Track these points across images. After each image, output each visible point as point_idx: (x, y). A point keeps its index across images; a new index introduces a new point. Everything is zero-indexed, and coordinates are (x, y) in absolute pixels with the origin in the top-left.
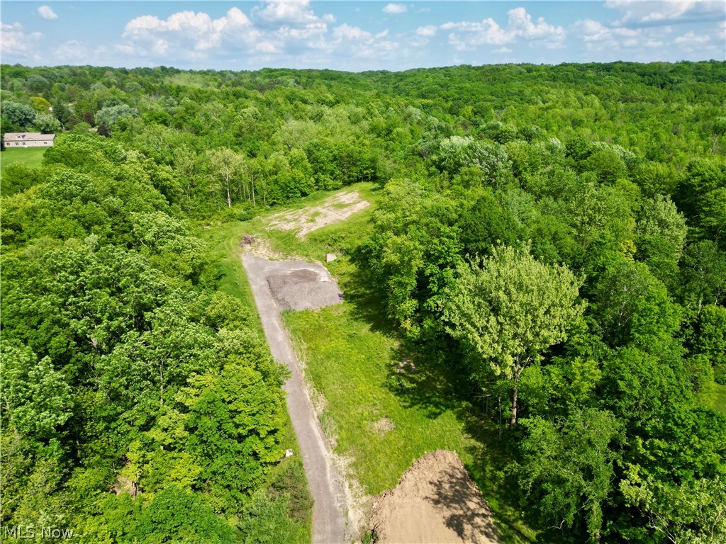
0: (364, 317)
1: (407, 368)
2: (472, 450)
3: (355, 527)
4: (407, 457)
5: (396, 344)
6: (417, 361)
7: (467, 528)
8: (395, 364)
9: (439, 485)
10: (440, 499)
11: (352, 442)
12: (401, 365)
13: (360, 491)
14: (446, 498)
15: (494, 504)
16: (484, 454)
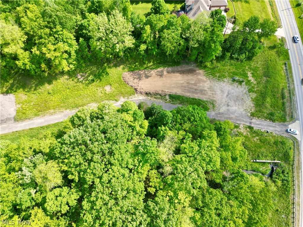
3: (144, 98)
5: (66, 77)
7: (148, 75)
9: (135, 78)
10: (139, 78)
11: (115, 96)
12: (79, 77)
13: (133, 96)
16: (126, 66)
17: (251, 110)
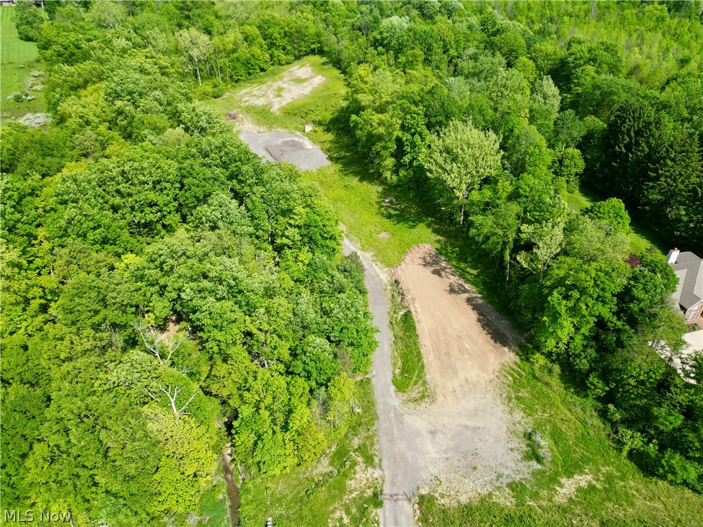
0: (352, 172)
1: (391, 202)
2: (439, 241)
3: (385, 281)
4: (404, 249)
5: (380, 189)
6: (396, 198)
7: (443, 274)
8: (383, 201)
9: (424, 259)
10: (426, 264)
11: (371, 245)
12: (387, 201)
13: (383, 266)
14: (429, 263)
15: (454, 263)
16: (445, 242)
17: (442, 496)
